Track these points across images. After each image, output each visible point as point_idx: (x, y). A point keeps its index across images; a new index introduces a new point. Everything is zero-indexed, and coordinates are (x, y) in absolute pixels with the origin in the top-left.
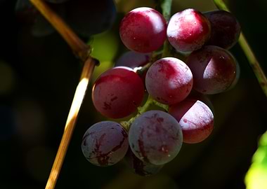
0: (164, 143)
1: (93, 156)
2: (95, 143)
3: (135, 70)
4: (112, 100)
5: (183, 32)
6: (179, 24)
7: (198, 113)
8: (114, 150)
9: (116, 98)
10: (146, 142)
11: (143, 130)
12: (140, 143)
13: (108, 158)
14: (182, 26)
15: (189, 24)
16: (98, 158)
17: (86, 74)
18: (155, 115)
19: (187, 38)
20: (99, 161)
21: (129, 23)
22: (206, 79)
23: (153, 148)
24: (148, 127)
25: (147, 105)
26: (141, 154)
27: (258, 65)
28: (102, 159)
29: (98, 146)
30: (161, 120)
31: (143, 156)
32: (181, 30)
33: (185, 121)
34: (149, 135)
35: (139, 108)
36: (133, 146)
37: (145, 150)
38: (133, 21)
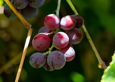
0: (61, 63)
1: (34, 65)
2: (35, 61)
3: (47, 34)
4: (40, 45)
5: (67, 24)
6: (66, 21)
7: (71, 52)
8: (41, 63)
9: (42, 45)
10: (54, 62)
11: (53, 58)
12: (52, 62)
13: (39, 66)
14: (67, 22)
15: (69, 21)
16: (36, 66)
17: (29, 34)
18: (57, 53)
19: (68, 26)
20: (36, 67)
21: (48, 20)
22: (73, 40)
23: (57, 64)
24: (55, 57)
25: (52, 47)
26: (52, 66)
27: (87, 32)
28: (37, 66)
29: (36, 62)
30: (59, 55)
31: (53, 67)
32: (66, 23)
33: (66, 54)
34: (56, 60)
35: (49, 48)
36: (49, 63)
37: (54, 65)
38: (50, 19)
